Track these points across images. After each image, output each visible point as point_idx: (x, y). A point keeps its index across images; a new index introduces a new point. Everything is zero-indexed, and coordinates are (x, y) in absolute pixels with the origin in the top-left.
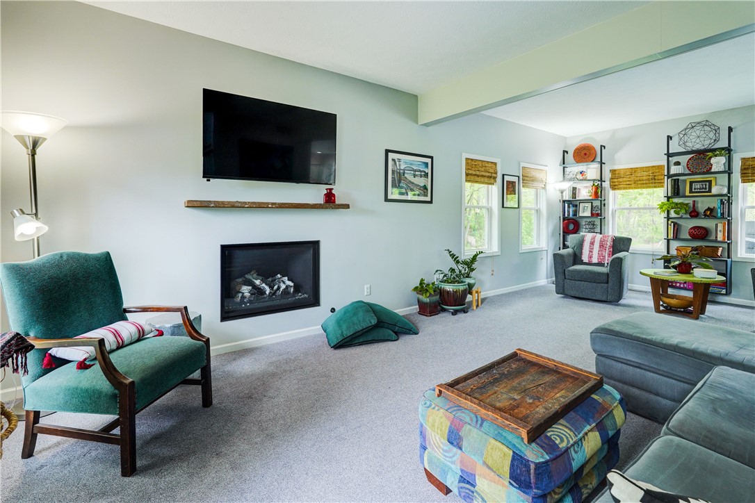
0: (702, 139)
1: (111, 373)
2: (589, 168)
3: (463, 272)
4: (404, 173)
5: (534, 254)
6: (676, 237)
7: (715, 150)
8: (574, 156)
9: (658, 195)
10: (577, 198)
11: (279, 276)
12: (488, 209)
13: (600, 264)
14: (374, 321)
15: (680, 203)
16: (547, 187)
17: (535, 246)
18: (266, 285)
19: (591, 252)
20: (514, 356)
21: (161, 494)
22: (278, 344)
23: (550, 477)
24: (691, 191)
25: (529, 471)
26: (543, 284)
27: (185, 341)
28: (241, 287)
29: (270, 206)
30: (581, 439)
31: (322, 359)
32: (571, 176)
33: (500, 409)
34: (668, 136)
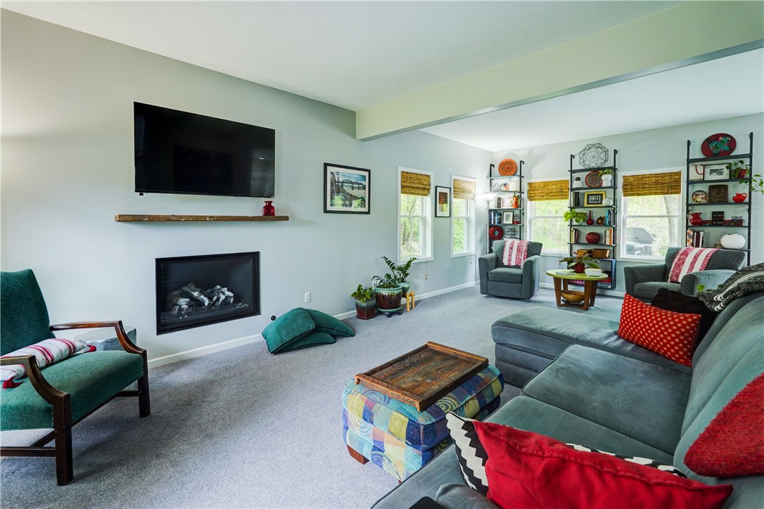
0: (596, 159)
1: (44, 389)
2: (511, 181)
3: (398, 277)
4: (342, 186)
5: (463, 259)
6: (577, 242)
7: (604, 169)
8: (499, 169)
9: (564, 205)
10: (502, 208)
11: (218, 287)
12: (423, 219)
13: (517, 267)
14: (312, 326)
15: (579, 213)
16: (476, 198)
17: (465, 251)
18: (205, 296)
19: (510, 256)
20: (425, 348)
21: (101, 495)
22: (217, 353)
23: (435, 435)
24: (588, 203)
25: (419, 432)
26: (472, 285)
27: (120, 354)
28: (178, 299)
29: (208, 219)
30: (462, 406)
31: (261, 364)
32: (496, 187)
33: (404, 389)
34: (571, 156)
